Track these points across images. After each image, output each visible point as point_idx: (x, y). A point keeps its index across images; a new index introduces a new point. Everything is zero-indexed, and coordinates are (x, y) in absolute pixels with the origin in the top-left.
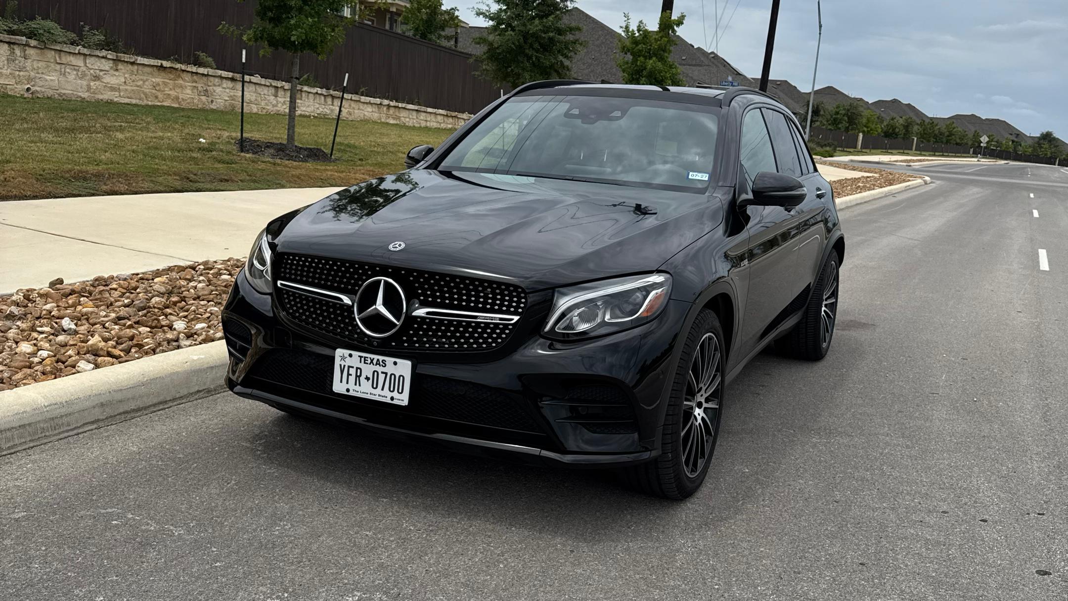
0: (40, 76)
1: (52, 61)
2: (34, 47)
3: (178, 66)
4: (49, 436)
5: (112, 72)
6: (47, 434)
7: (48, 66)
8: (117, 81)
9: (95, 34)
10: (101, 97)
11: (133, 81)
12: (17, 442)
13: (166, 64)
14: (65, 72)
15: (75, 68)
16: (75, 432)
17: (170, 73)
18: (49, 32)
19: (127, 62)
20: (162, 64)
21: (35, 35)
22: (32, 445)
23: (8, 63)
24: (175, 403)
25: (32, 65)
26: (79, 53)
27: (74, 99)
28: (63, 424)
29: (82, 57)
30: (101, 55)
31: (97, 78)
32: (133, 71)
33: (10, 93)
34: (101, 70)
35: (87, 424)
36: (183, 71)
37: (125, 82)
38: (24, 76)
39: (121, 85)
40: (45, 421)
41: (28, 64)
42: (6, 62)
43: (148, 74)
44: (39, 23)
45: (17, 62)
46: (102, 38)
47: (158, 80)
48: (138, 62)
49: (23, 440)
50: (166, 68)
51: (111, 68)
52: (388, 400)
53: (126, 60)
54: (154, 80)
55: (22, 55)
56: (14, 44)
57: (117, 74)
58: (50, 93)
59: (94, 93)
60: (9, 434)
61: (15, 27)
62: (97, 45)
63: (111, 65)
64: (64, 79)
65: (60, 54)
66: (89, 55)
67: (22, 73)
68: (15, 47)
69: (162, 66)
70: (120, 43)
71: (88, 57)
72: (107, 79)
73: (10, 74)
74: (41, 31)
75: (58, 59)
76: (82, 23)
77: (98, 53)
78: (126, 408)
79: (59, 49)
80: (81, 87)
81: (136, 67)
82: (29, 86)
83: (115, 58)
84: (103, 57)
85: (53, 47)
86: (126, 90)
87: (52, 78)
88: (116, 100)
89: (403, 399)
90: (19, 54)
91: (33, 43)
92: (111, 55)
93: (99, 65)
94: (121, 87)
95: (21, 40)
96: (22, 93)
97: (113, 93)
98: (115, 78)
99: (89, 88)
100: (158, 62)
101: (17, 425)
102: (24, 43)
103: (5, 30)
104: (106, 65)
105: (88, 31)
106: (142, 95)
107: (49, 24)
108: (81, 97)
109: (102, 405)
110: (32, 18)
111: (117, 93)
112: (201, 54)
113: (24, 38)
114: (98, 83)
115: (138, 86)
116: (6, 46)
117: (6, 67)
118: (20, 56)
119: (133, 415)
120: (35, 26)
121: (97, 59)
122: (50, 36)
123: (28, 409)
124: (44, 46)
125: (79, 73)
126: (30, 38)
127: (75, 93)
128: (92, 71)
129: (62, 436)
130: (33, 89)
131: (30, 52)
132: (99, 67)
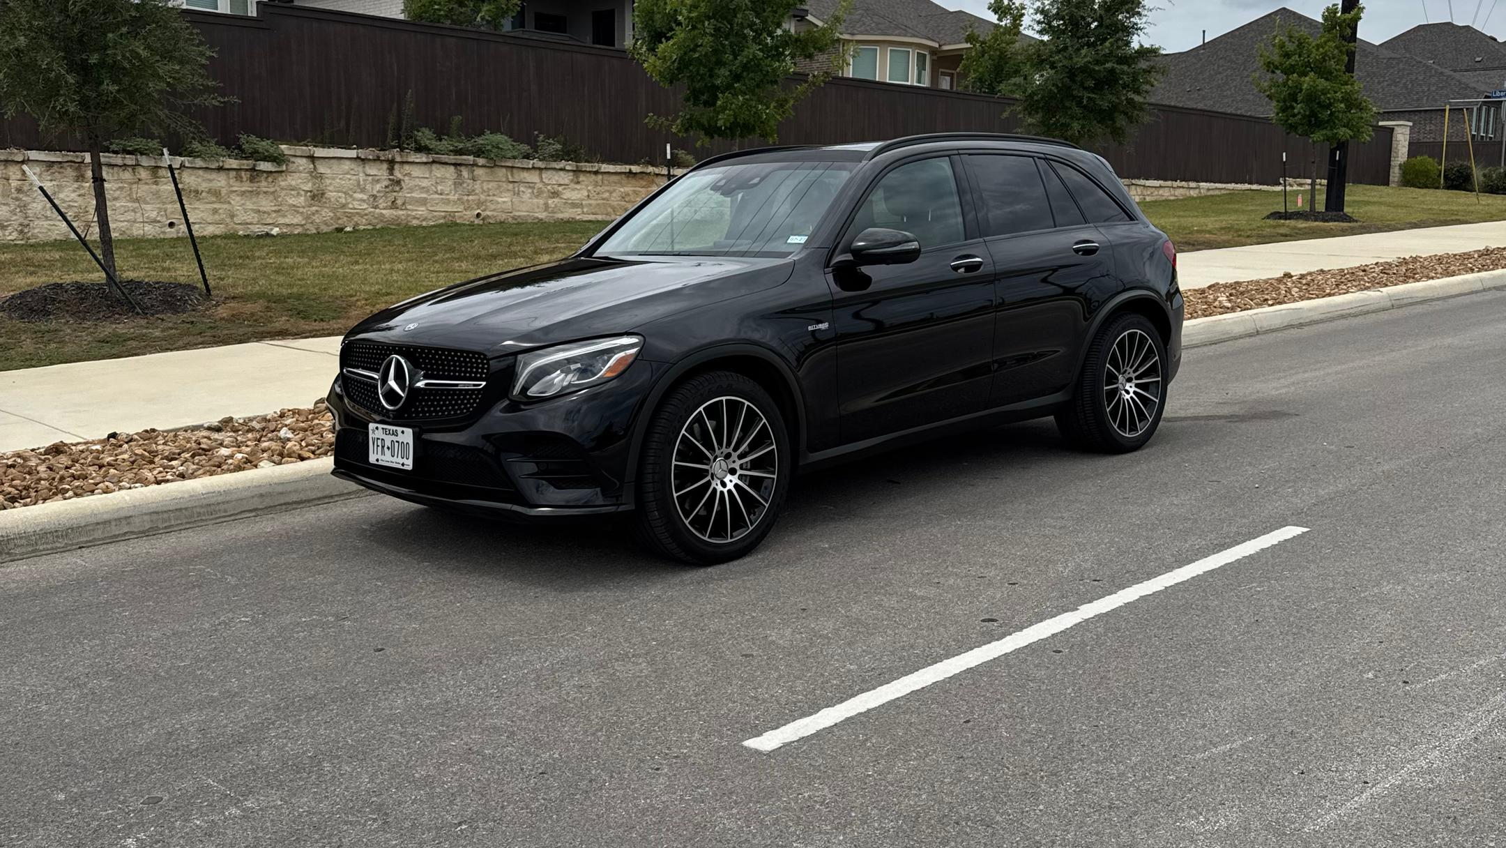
0: (491, 198)
1: (504, 179)
2: (483, 166)
3: (650, 169)
4: (206, 520)
5: (572, 186)
6: (204, 518)
7: (500, 187)
8: (579, 196)
9: (550, 144)
10: (560, 216)
11: (598, 194)
12: (173, 523)
13: (635, 169)
14: (519, 191)
15: (530, 185)
16: (233, 518)
17: (642, 179)
18: (498, 148)
19: (590, 172)
20: (630, 170)
21: (483, 152)
22: (188, 526)
23: (455, 188)
24: (343, 498)
25: (482, 188)
26: (534, 168)
27: (530, 221)
28: (219, 510)
29: (538, 172)
30: (558, 167)
31: (555, 194)
32: (597, 182)
33: (458, 221)
34: (560, 185)
35: (244, 511)
36: (657, 175)
37: (588, 196)
38: (473, 200)
39: (583, 200)
40: (201, 507)
41: (477, 186)
42: (453, 186)
43: (615, 183)
44: (488, 139)
45: (465, 185)
46: (559, 147)
47: (628, 189)
48: (602, 170)
49: (179, 522)
50: (636, 174)
51: (572, 181)
52: (400, 466)
53: (588, 170)
54: (622, 190)
55: (470, 177)
56: (460, 165)
57: (578, 187)
58: (502, 217)
59: (553, 212)
60: (165, 516)
61: (461, 146)
62: (552, 156)
63: (571, 178)
64: (518, 199)
65: (512, 171)
66: (545, 168)
67: (470, 198)
68: (462, 168)
69: (630, 172)
70: (582, 151)
71: (544, 171)
72: (567, 194)
73: (458, 199)
74: (489, 147)
75: (510, 177)
76: (536, 133)
77: (555, 165)
78: (288, 500)
79: (510, 165)
80: (538, 207)
81: (600, 177)
82: (479, 211)
83: (575, 169)
84: (561, 169)
85: (503, 164)
86: (590, 205)
87: (505, 199)
88: (578, 218)
89: (409, 464)
90: (466, 176)
91: (481, 161)
92: (570, 165)
93: (557, 178)
94: (584, 202)
95: (468, 160)
96: (472, 220)
97: (574, 210)
98: (576, 192)
99: (546, 206)
100: (626, 168)
101: (174, 508)
102: (471, 163)
103: (451, 151)
104: (565, 178)
105: (543, 141)
106: (610, 210)
107: (499, 138)
108: (537, 218)
109: (261, 495)
110: (481, 133)
111: (579, 210)
112: (680, 152)
113: (471, 158)
114: (556, 200)
115: (603, 199)
116: (452, 168)
117: (453, 192)
118: (468, 178)
119: (294, 506)
120: (482, 142)
121: (554, 173)
122: (499, 151)
123: (186, 496)
124: (493, 165)
125: (535, 191)
126: (478, 156)
127: (531, 214)
128: (549, 187)
129: (218, 521)
130: (484, 214)
131: (479, 172)
132: (557, 181)
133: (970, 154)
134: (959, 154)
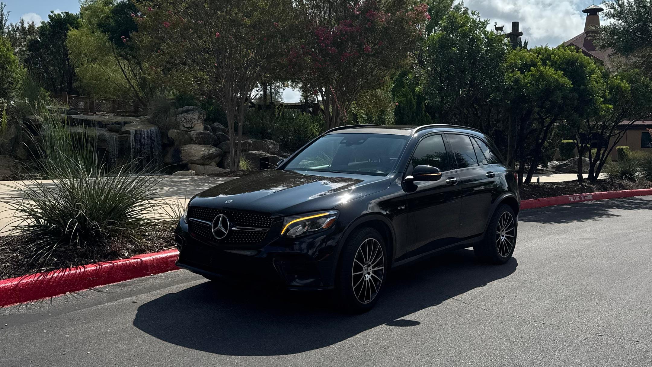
133: (448, 134)
134: (444, 134)
